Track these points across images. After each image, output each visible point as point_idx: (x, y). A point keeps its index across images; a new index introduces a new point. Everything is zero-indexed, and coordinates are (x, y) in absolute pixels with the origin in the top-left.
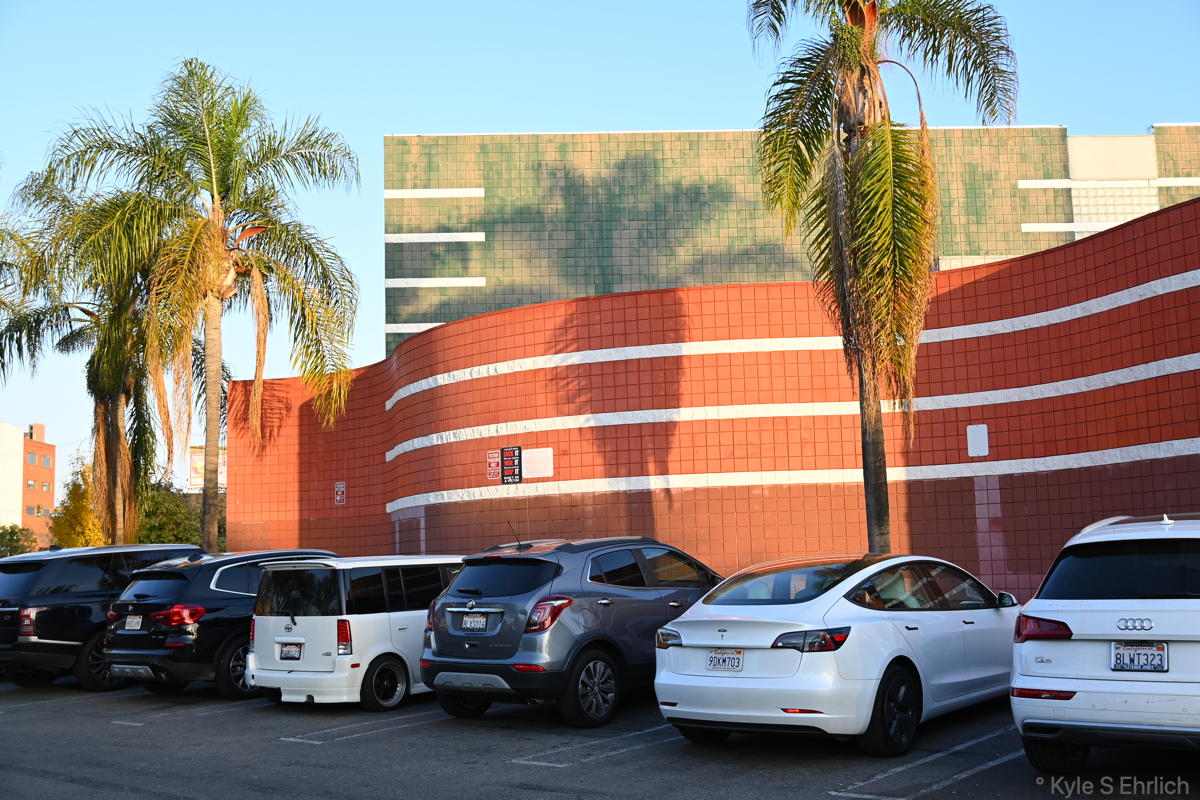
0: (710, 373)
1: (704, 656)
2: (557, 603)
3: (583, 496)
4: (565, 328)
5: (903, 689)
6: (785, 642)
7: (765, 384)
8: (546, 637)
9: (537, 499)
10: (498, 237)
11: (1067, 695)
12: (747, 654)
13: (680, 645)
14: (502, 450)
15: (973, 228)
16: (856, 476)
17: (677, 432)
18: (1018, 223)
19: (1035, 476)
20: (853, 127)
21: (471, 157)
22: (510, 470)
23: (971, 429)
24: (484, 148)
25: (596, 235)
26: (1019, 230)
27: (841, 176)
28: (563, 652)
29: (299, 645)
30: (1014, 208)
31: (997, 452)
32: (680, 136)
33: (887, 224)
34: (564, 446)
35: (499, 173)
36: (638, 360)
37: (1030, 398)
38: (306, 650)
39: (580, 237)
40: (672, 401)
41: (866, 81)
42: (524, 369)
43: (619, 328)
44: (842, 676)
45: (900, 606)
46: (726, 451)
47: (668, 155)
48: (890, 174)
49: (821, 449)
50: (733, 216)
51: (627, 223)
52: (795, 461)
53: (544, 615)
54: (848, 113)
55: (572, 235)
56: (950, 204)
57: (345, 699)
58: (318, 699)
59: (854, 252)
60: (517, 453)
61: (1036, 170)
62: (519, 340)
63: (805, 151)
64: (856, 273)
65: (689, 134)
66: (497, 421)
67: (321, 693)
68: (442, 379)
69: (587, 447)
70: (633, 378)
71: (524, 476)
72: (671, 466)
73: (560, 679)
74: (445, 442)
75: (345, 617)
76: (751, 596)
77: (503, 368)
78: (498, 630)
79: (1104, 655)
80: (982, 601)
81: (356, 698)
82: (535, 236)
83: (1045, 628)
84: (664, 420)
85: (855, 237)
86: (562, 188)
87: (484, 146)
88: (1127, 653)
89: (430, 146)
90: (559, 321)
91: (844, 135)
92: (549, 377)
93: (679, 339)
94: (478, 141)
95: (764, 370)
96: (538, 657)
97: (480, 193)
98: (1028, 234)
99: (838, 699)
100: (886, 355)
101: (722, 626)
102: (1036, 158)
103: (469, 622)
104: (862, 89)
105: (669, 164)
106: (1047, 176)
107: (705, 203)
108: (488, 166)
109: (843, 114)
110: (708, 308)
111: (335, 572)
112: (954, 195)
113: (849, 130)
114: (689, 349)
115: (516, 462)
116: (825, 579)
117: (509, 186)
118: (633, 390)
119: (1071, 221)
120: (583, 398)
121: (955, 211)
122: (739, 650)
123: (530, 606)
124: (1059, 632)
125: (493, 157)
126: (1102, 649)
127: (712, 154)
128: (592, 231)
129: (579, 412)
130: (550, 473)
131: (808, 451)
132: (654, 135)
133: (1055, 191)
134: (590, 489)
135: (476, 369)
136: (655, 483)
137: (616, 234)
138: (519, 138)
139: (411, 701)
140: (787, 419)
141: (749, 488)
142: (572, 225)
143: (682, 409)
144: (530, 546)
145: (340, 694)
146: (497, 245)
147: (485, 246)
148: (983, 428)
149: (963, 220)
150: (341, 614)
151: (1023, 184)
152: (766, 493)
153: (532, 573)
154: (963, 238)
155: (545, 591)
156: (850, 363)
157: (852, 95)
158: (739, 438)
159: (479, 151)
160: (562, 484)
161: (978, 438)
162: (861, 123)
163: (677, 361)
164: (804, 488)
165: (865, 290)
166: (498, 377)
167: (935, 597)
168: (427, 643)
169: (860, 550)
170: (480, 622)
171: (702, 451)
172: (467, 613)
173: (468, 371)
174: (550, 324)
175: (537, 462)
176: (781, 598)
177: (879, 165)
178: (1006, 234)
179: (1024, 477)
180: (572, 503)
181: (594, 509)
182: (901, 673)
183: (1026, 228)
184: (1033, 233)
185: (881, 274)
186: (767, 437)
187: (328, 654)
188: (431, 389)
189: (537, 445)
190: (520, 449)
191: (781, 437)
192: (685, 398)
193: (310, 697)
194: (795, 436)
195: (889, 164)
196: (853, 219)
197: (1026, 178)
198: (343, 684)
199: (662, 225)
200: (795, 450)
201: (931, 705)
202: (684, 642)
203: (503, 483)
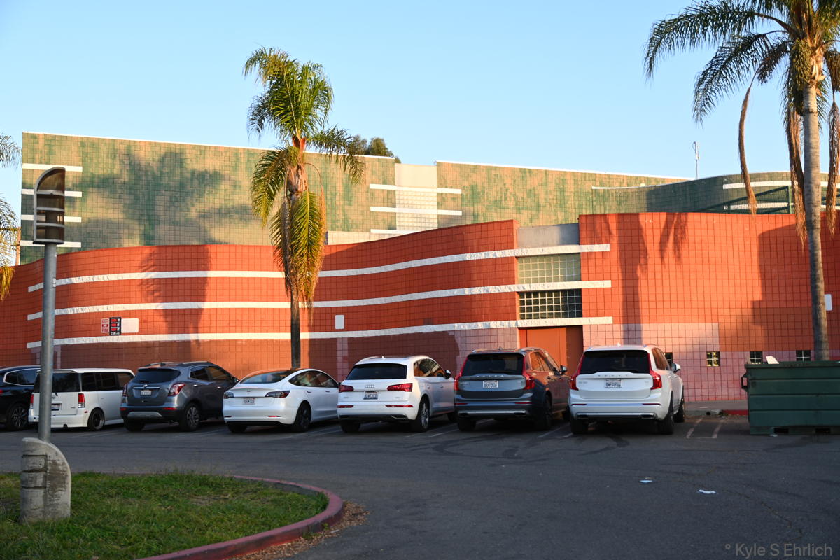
0: (220, 286)
1: (242, 400)
2: (180, 385)
3: (154, 343)
4: (148, 260)
5: (305, 412)
6: (270, 395)
7: (245, 292)
8: (176, 398)
9: (129, 343)
10: (90, 195)
11: (351, 406)
12: (256, 399)
13: (233, 397)
14: (110, 319)
15: (347, 207)
16: (288, 336)
17: (203, 313)
18: (369, 206)
19: (363, 339)
20: (292, 190)
21: (75, 148)
22: (114, 327)
23: (337, 317)
24: (83, 144)
25: (146, 197)
26: (369, 210)
27: (287, 212)
28: (182, 404)
29: (59, 404)
30: (367, 198)
31: (348, 327)
32: (195, 147)
33: (306, 235)
34: (144, 318)
35: (91, 159)
36: (185, 278)
37: (362, 304)
38: (62, 407)
39: (137, 198)
40: (202, 298)
41: (300, 171)
42: (124, 279)
43: (175, 262)
44: (287, 405)
45: (306, 386)
46: (226, 323)
47: (188, 156)
48: (308, 213)
49: (270, 323)
50: (222, 192)
51: (164, 192)
52: (258, 329)
53: (175, 390)
54: (291, 184)
55: (132, 197)
56: (336, 194)
57: (81, 425)
58: (69, 426)
59: (292, 246)
60: (119, 320)
61: (379, 180)
62: (122, 264)
63: (271, 188)
64: (293, 255)
65: (200, 146)
66: (108, 304)
67: (70, 423)
68: (75, 280)
69: (157, 318)
70: (181, 287)
71: (122, 332)
72: (200, 329)
73: (180, 414)
74: (76, 312)
75: (81, 392)
76: (256, 381)
77: (113, 277)
78: (156, 396)
79: (362, 395)
80: (333, 385)
81: (86, 425)
82: (111, 195)
83: (347, 388)
84: (196, 307)
85: (293, 239)
86: (127, 170)
87: (83, 143)
88: (368, 394)
89: (51, 141)
90: (145, 256)
91: (289, 193)
92: (138, 283)
93: (206, 268)
94: (80, 140)
95: (245, 286)
96: (173, 405)
97: (80, 169)
98: (373, 212)
99: (285, 413)
100: (303, 288)
101: (249, 390)
102: (379, 173)
103: (143, 393)
104: (298, 174)
105: (188, 161)
106: (384, 183)
107: (207, 184)
108: (85, 154)
109: (289, 184)
110: (220, 255)
111: (76, 374)
112: (338, 189)
113: (292, 191)
114: (211, 274)
115: (118, 325)
116: (277, 378)
117: (97, 166)
118: (181, 293)
119: (394, 206)
120: (156, 294)
121: (338, 198)
122: (254, 398)
123: (170, 386)
124: (350, 389)
125: (88, 150)
126: (361, 393)
127: (212, 158)
128: (143, 195)
129: (154, 301)
130: (137, 331)
131: (264, 324)
132: (181, 145)
133: (388, 191)
134: (158, 340)
135: (96, 276)
136: (192, 337)
137: (157, 198)
138: (104, 140)
139: (106, 428)
140: (255, 309)
141: (236, 341)
142: (133, 191)
143: (205, 303)
144: (165, 364)
145: (80, 423)
146: (89, 200)
147: (83, 199)
148: (342, 317)
149: (342, 203)
150: (79, 391)
151: (372, 186)
152: (244, 343)
153: (168, 375)
154: (341, 212)
155: (175, 381)
156: (287, 290)
157: (293, 177)
158: (233, 317)
159: (79, 145)
160: (143, 336)
161: (340, 321)
162: (297, 190)
163: (205, 280)
164: (261, 341)
165: (295, 262)
166: (109, 282)
167: (317, 383)
168: (123, 401)
169: (289, 368)
170: (149, 393)
171: (214, 322)
172: (143, 390)
173: (91, 277)
174: (139, 258)
175: (131, 325)
176: (264, 382)
177: (303, 211)
178: (362, 212)
179: (358, 339)
180: (148, 346)
181: (160, 350)
182: (305, 406)
183: (373, 209)
184: (376, 212)
185: (303, 256)
186: (245, 317)
187: (74, 408)
188: (67, 285)
189: (130, 317)
190: (120, 319)
191: (252, 316)
192: (208, 298)
193: (65, 425)
194: (258, 317)
195: (308, 210)
196: (292, 233)
197: (374, 183)
198: (81, 420)
199: (183, 194)
200: (258, 323)
201: (314, 417)
202: (235, 396)
203: (110, 335)
